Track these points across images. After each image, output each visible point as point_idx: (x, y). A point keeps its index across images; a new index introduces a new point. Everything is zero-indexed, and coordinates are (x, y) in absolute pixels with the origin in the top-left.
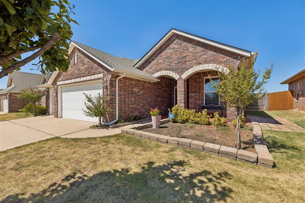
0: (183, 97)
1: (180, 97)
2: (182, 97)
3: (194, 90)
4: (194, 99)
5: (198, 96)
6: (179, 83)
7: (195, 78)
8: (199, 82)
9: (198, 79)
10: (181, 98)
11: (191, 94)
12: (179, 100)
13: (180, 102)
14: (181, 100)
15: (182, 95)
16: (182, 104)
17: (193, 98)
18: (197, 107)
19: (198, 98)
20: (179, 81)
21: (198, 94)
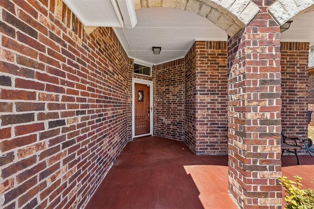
0: (275, 109)
1: (264, 109)
2: (270, 109)
3: (209, 87)
4: (210, 111)
5: (218, 103)
6: (255, 43)
7: (212, 55)
8: (224, 67)
9: (220, 59)
10: (268, 115)
11: (202, 97)
12: (255, 122)
13: (261, 135)
14: (264, 122)
15: (271, 103)
16: (271, 143)
17: (208, 109)
18: (217, 130)
19: (220, 107)
20: (255, 31)
21: (220, 99)
